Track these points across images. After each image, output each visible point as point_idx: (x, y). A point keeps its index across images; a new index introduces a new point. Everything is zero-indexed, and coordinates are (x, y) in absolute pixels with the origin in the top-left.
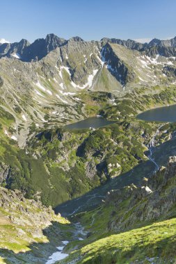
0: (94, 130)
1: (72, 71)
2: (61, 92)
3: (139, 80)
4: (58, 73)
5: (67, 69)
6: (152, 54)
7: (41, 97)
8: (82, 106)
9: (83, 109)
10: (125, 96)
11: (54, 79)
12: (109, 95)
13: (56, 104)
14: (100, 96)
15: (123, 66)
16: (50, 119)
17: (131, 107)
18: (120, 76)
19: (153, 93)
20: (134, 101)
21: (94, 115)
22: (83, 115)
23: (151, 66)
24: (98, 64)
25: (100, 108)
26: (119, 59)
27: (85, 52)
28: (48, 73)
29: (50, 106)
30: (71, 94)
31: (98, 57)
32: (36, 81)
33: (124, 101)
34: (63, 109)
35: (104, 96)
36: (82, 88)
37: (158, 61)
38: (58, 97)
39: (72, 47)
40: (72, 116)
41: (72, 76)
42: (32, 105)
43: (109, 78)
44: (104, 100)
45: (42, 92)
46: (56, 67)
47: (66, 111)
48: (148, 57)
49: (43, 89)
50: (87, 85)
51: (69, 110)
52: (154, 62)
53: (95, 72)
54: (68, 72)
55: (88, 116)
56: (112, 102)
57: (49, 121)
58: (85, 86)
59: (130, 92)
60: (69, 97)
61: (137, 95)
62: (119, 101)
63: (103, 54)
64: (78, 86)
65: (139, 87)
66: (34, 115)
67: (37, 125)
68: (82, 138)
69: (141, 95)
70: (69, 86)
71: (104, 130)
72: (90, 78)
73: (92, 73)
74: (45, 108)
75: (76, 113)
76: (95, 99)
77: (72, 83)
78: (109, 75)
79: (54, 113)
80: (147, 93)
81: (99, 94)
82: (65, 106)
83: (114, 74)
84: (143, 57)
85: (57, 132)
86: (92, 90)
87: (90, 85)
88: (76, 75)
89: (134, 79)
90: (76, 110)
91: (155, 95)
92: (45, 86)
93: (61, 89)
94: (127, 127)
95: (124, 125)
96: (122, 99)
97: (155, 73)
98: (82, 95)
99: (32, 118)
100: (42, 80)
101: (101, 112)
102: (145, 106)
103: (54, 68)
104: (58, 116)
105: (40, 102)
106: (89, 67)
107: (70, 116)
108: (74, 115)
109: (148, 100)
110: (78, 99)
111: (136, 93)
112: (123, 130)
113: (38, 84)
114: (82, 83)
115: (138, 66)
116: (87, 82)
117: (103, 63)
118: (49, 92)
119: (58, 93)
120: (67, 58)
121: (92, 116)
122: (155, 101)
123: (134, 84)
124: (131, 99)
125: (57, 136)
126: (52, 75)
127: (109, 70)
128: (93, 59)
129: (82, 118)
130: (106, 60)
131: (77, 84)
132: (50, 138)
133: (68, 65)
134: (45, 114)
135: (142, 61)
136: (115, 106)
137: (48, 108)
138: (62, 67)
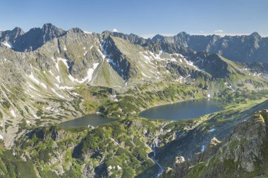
0: (93, 128)
1: (71, 64)
2: (57, 86)
3: (142, 75)
4: (54, 65)
5: (65, 61)
6: (155, 50)
7: (34, 90)
8: (80, 101)
9: (81, 105)
10: (128, 92)
11: (50, 71)
12: (110, 91)
13: (50, 99)
14: (100, 91)
15: (125, 60)
16: (43, 115)
17: (134, 104)
18: (122, 70)
19: (157, 89)
20: (137, 97)
21: (93, 112)
22: (81, 111)
23: (154, 61)
24: (98, 58)
25: (100, 105)
26: (121, 54)
27: (85, 45)
28: (44, 65)
29: (44, 101)
30: (68, 88)
31: (99, 50)
32: (29, 73)
33: (126, 97)
34: (59, 104)
35: (105, 92)
36: (81, 82)
37: (161, 57)
38: (54, 91)
39: (71, 39)
40: (69, 113)
41: (70, 69)
42: (23, 100)
43: (111, 73)
44: (105, 96)
45: (36, 85)
46: (52, 58)
47: (62, 107)
48: (151, 53)
49: (37, 82)
50: (86, 79)
51: (65, 106)
52: (158, 57)
53: (96, 65)
54: (66, 64)
55: (87, 113)
56: (113, 98)
57: (42, 118)
58: (84, 80)
59: (132, 88)
60: (66, 91)
61: (140, 92)
62: (121, 98)
63: (104, 48)
64: (77, 80)
65: (142, 83)
66: (25, 111)
67: (28, 122)
68: (79, 137)
69: (144, 91)
70: (66, 79)
71: (104, 128)
72: (90, 72)
73: (92, 67)
74: (38, 103)
75: (73, 109)
76: (95, 94)
77: (70, 76)
78: (111, 69)
79: (48, 108)
80: (150, 90)
81: (99, 89)
82: (61, 101)
83: (115, 69)
84: (146, 53)
85: (50, 130)
86: (92, 84)
87: (90, 79)
88: (74, 68)
89: (136, 74)
90: (73, 106)
91: (159, 92)
92: (39, 78)
93: (56, 82)
94: (129, 125)
95: (126, 123)
96: (124, 95)
97: (159, 69)
98: (81, 89)
99: (22, 114)
100: (35, 72)
101: (102, 109)
102: (148, 103)
103: (50, 60)
104: (52, 113)
105: (32, 96)
106: (89, 60)
107: (66, 112)
108: (71, 111)
109: (151, 96)
110: (76, 94)
111: (138, 89)
112: (125, 128)
113: (32, 77)
114: (82, 77)
115: (141, 61)
116: (86, 75)
117: (104, 57)
118: (44, 86)
119: (53, 87)
120: (65, 49)
121: (91, 113)
122: (158, 98)
123: (137, 79)
124: (133, 95)
125: (51, 134)
126: (48, 67)
127: (111, 64)
128: (94, 52)
129: (80, 115)
130: (108, 53)
131: (75, 78)
132: (42, 137)
133: (66, 56)
134: (37, 110)
135: (145, 56)
136: (117, 103)
137: (41, 103)
138: (59, 59)
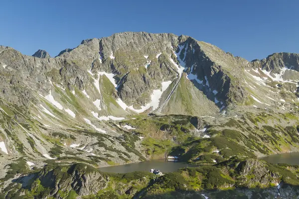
1: (121, 81)
2: (96, 115)
3: (252, 101)
4: (92, 81)
5: (110, 76)
6: (272, 67)
7: (50, 117)
8: (137, 139)
9: (137, 143)
10: (227, 124)
11: (84, 92)
12: (194, 121)
13: (79, 132)
14: (175, 123)
16: (63, 155)
17: (241, 143)
18: (215, 92)
19: (284, 124)
20: (246, 134)
21: (163, 156)
22: (137, 153)
23: (272, 84)
24: (171, 72)
25: (174, 144)
27: (147, 51)
28: (72, 81)
29: (68, 133)
30: (114, 119)
31: (172, 60)
32: (46, 92)
33: (224, 132)
34: (95, 140)
35: (184, 123)
36: (138, 111)
37: (284, 77)
38: (89, 122)
39: (124, 40)
40: (113, 154)
41: (120, 89)
42: (26, 126)
43: (194, 96)
44: (183, 130)
45: (55, 111)
46: (89, 72)
47: (101, 144)
48: (265, 71)
49: (59, 106)
50: (148, 106)
51: (108, 143)
52: (277, 78)
53: (166, 84)
54: (113, 81)
55: (149, 158)
57: (59, 159)
58: (143, 109)
59: (237, 118)
60: (110, 123)
61: (252, 125)
62: (215, 132)
63: (181, 56)
64: (131, 108)
65: (255, 112)
66: (27, 145)
67: (30, 164)
69: (260, 125)
70: (112, 105)
71: (185, 174)
72: (156, 96)
73: (159, 87)
74: (55, 134)
75: (123, 149)
76: (163, 127)
77: (119, 101)
78: (194, 91)
79: (74, 146)
80: (271, 123)
81: (173, 119)
82: (99, 135)
83: (204, 90)
84: (256, 71)
86: (159, 113)
87: (156, 106)
88: (127, 88)
89: (242, 96)
90: (123, 144)
91: (288, 128)
92: (63, 100)
93: (95, 110)
94: (240, 169)
96: (221, 129)
97: (283, 95)
98: (139, 121)
99: (21, 148)
100: (57, 90)
101: (176, 151)
102: (270, 146)
103: (85, 73)
104: (80, 152)
105: (46, 126)
106: (155, 75)
107: (108, 152)
108: (118, 152)
109: (274, 135)
110: (129, 128)
111: (248, 121)
113: (50, 98)
114: (140, 102)
115: (248, 81)
116: (149, 100)
117: (181, 70)
118: (71, 113)
119: (87, 115)
120: (112, 57)
121: (156, 157)
122: (289, 138)
123: (244, 106)
124: (239, 130)
126: (80, 83)
127: (194, 81)
128: (162, 61)
129: (135, 159)
130: (188, 65)
131: (128, 103)
132: (53, 186)
133: (113, 69)
134: (52, 146)
135: (255, 77)
136: (209, 140)
137: (61, 135)
138: (101, 73)
